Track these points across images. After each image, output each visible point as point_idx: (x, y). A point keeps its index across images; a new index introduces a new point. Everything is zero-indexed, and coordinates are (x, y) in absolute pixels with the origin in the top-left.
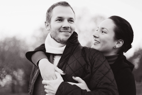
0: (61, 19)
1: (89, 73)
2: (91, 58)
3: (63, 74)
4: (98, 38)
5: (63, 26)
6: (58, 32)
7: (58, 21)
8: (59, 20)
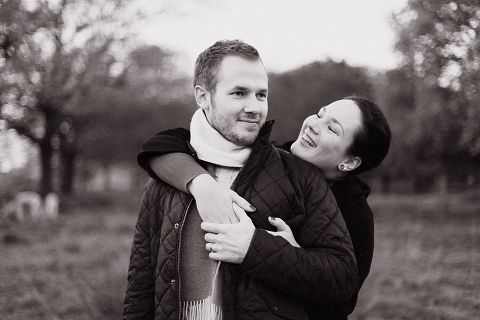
0: (241, 92)
1: (301, 213)
2: (303, 182)
3: (251, 210)
4: (316, 134)
5: (247, 110)
6: (233, 121)
7: (235, 96)
8: (238, 93)
